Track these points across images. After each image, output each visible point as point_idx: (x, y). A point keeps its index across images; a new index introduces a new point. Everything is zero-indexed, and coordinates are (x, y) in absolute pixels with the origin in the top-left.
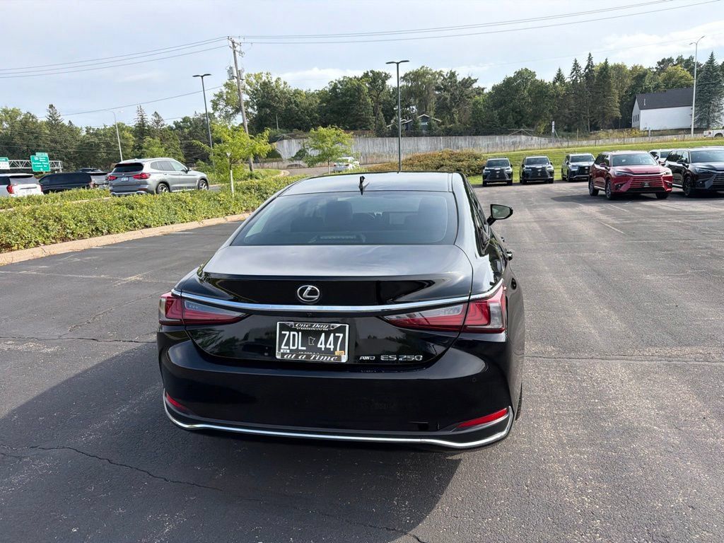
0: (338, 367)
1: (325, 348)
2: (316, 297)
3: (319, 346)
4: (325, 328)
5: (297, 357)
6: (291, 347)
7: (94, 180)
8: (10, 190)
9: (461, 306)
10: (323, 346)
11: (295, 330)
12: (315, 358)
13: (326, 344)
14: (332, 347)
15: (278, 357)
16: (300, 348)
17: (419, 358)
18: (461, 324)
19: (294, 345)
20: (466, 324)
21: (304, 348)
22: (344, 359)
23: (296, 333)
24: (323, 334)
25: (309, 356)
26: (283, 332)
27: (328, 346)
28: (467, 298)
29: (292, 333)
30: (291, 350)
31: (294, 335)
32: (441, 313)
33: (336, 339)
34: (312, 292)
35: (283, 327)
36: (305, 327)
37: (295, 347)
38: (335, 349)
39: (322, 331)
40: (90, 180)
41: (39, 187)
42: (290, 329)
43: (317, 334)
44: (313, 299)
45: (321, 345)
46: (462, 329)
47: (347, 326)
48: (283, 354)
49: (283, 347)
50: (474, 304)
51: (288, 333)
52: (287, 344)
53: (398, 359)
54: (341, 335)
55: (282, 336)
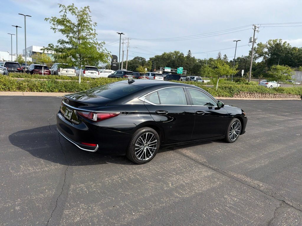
6: (66, 114)
7: (182, 78)
8: (154, 78)
9: (89, 112)
14: (70, 116)
17: (78, 123)
22: (70, 119)
25: (67, 117)
26: (66, 110)
34: (68, 101)
36: (69, 110)
40: (180, 78)
41: (163, 78)
44: (68, 103)
46: (87, 118)
54: (71, 113)
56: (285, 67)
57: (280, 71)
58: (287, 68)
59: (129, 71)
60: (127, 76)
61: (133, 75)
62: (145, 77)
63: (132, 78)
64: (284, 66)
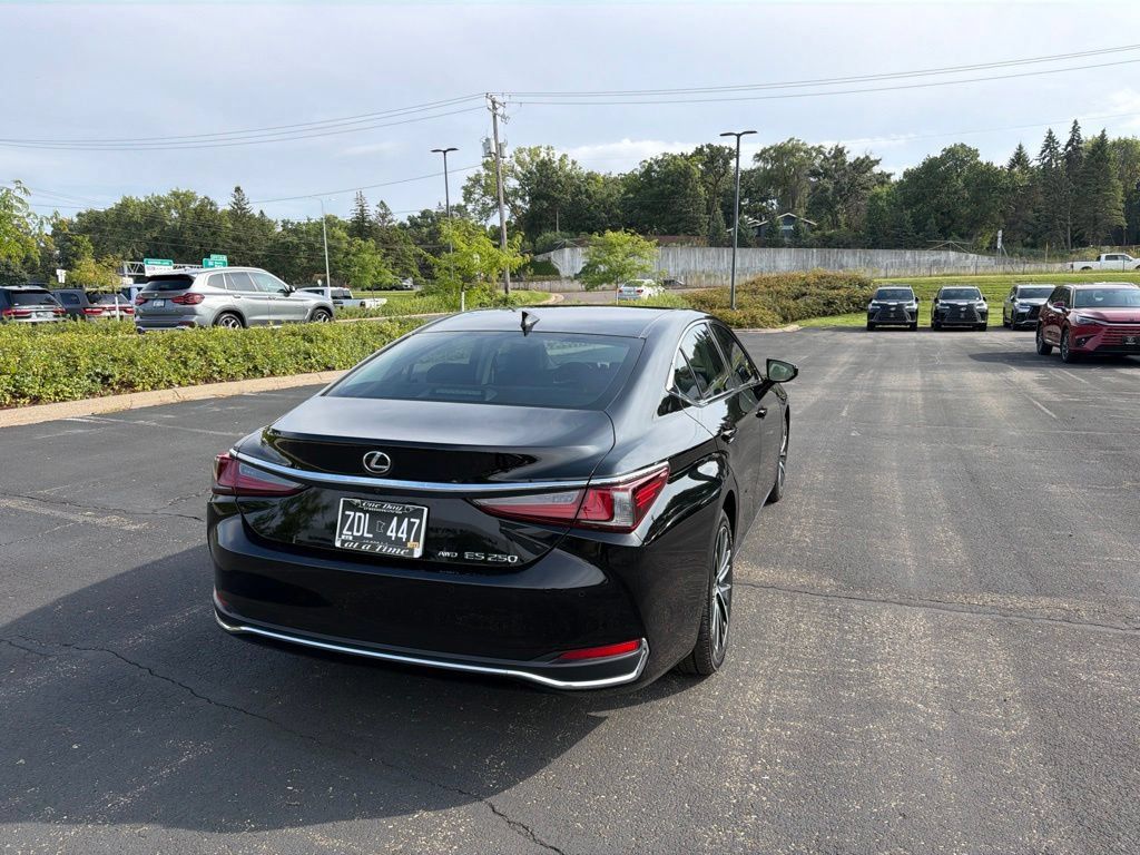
0: (407, 563)
1: (396, 537)
2: (386, 468)
3: (389, 534)
4: (398, 510)
5: (360, 546)
6: (355, 534)
9: (577, 493)
10: (394, 535)
11: (361, 510)
12: (383, 549)
13: (397, 532)
14: (404, 536)
15: (338, 544)
16: (366, 535)
17: (513, 559)
18: (572, 516)
19: (358, 531)
20: (579, 517)
21: (371, 536)
22: (418, 553)
23: (362, 514)
24: (395, 519)
25: (374, 547)
26: (347, 513)
27: (400, 535)
28: (585, 483)
29: (358, 514)
30: (355, 537)
31: (360, 517)
32: (547, 499)
33: (411, 525)
34: (382, 461)
35: (348, 506)
36: (374, 507)
37: (359, 534)
38: (408, 539)
39: (395, 515)
42: (355, 508)
43: (388, 517)
44: (381, 469)
45: (391, 534)
46: (574, 523)
47: (426, 509)
48: (344, 542)
49: (345, 532)
50: (595, 492)
51: (352, 513)
52: (351, 529)
53: (486, 557)
54: (417, 521)
55: (345, 518)
56: (627, 237)
57: (618, 249)
58: (635, 238)
59: (28, 288)
60: (25, 308)
61: (50, 302)
62: (117, 305)
63: (50, 316)
64: (626, 232)
